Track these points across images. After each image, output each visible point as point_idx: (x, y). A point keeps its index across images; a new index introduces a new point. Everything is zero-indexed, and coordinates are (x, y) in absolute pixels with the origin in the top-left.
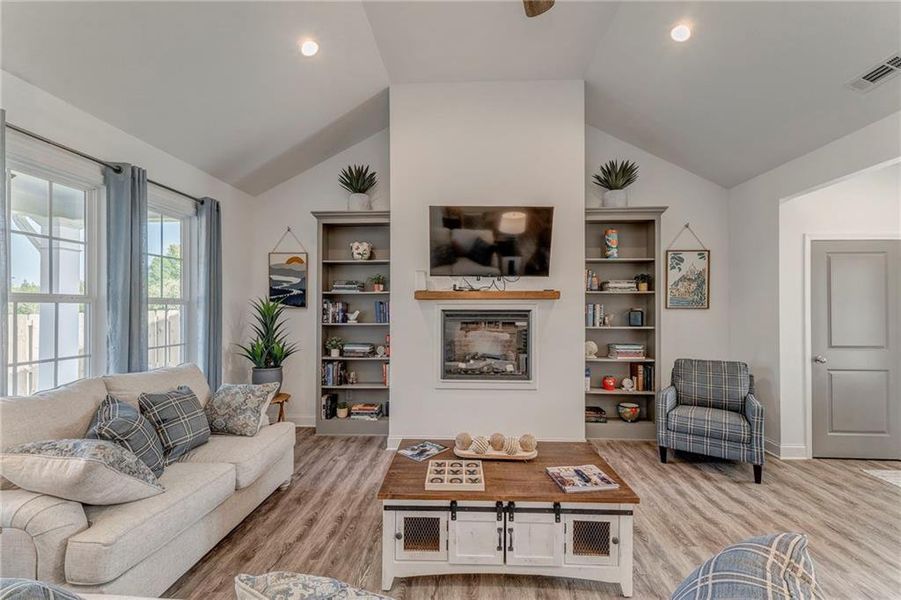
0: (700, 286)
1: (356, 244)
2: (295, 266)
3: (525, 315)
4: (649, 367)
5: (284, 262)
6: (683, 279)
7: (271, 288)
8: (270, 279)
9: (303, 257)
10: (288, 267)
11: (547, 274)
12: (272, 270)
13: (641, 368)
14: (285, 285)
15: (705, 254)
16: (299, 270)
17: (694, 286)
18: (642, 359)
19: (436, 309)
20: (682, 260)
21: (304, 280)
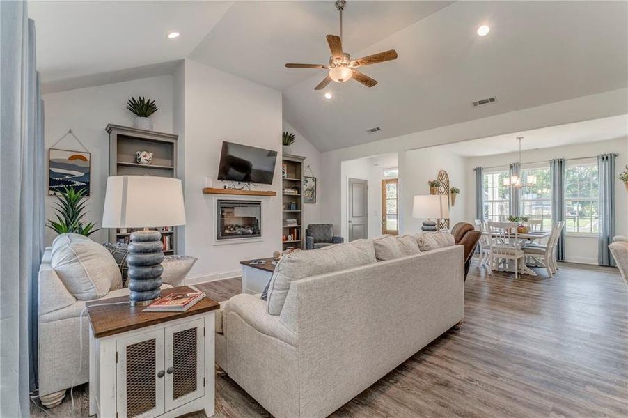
0: (313, 193)
1: (145, 153)
2: (78, 162)
3: (258, 203)
4: (299, 229)
5: (67, 158)
6: (307, 190)
7: (50, 179)
8: (50, 171)
9: (87, 156)
10: (71, 162)
11: (271, 184)
12: (52, 163)
13: (295, 230)
14: (67, 177)
15: (314, 179)
16: (83, 166)
17: (311, 193)
18: (296, 225)
19: (214, 200)
20: (307, 181)
21: (88, 174)
